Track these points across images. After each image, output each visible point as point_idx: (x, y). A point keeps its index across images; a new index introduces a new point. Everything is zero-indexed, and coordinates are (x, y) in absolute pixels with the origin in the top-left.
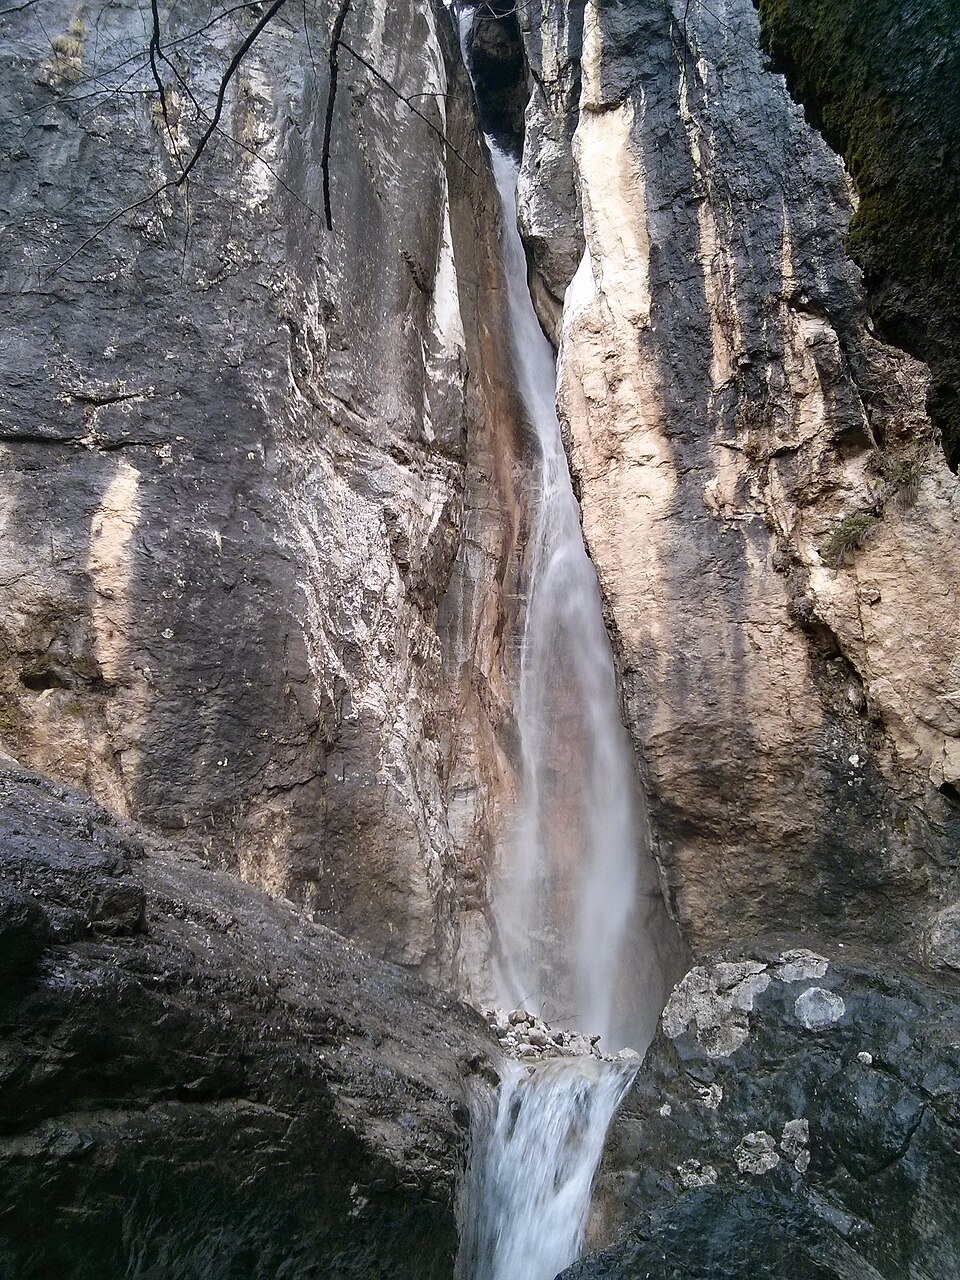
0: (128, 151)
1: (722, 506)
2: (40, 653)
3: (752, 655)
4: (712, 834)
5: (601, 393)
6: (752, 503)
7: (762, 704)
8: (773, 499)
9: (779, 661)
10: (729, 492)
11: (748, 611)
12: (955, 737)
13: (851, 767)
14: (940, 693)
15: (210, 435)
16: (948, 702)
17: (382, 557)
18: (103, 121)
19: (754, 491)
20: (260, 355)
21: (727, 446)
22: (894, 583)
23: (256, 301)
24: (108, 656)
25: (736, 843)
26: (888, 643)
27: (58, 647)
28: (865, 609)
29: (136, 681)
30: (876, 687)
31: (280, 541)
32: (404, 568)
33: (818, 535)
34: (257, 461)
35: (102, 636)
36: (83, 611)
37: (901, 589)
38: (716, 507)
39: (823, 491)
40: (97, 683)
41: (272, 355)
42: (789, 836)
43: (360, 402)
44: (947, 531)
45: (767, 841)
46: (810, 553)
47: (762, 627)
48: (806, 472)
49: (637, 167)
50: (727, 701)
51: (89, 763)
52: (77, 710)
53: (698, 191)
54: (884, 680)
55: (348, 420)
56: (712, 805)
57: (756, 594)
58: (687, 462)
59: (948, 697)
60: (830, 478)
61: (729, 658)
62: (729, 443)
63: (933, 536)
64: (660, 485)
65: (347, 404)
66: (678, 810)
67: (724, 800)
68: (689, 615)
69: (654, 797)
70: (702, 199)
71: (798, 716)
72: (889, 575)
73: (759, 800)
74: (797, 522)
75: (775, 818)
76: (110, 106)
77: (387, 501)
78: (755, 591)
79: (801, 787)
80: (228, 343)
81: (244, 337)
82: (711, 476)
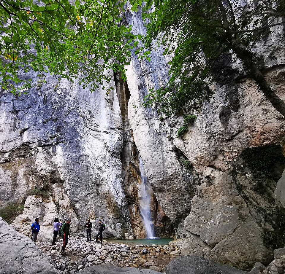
0: (51, 96)
1: (157, 131)
2: (53, 178)
3: (166, 157)
4: (164, 191)
5: (134, 115)
6: (163, 129)
7: (169, 166)
8: (166, 127)
9: (171, 158)
10: (158, 128)
11: (164, 149)
12: (208, 166)
13: (187, 175)
14: (203, 159)
15: (71, 138)
16: (205, 160)
17: (105, 150)
18: (46, 92)
19: (163, 126)
20: (78, 123)
21: (156, 119)
22: (191, 139)
23: (76, 114)
24: (62, 177)
25: (168, 192)
26: (191, 151)
27: (55, 177)
28: (186, 145)
29: (66, 180)
30: (190, 159)
31: (84, 153)
32: (109, 151)
33: (176, 132)
34: (79, 141)
35: (60, 174)
36: (57, 170)
37: (192, 140)
38: (156, 131)
39: (175, 124)
40: (61, 181)
41: (80, 123)
42: (178, 189)
43: (98, 125)
44: (199, 127)
45: (174, 191)
46: (174, 136)
47: (167, 152)
48: (171, 121)
49: (134, 72)
50: (162, 167)
51: (62, 194)
52: (59, 186)
53: (144, 73)
54: (191, 158)
55: (96, 129)
56: (163, 186)
57: (165, 146)
58: (150, 124)
59: (205, 159)
60: (176, 121)
61: (161, 159)
62: (157, 118)
63: (197, 128)
64: (146, 129)
65: (95, 127)
66: (156, 187)
67: (165, 185)
68: (153, 152)
69: (152, 186)
70: (145, 75)
71: (176, 167)
72: (190, 137)
73: (171, 184)
74: (171, 131)
75: (174, 187)
76: (47, 90)
77: (104, 141)
78: (165, 145)
79: (179, 180)
80: (72, 123)
81: (74, 121)
82: (154, 125)
